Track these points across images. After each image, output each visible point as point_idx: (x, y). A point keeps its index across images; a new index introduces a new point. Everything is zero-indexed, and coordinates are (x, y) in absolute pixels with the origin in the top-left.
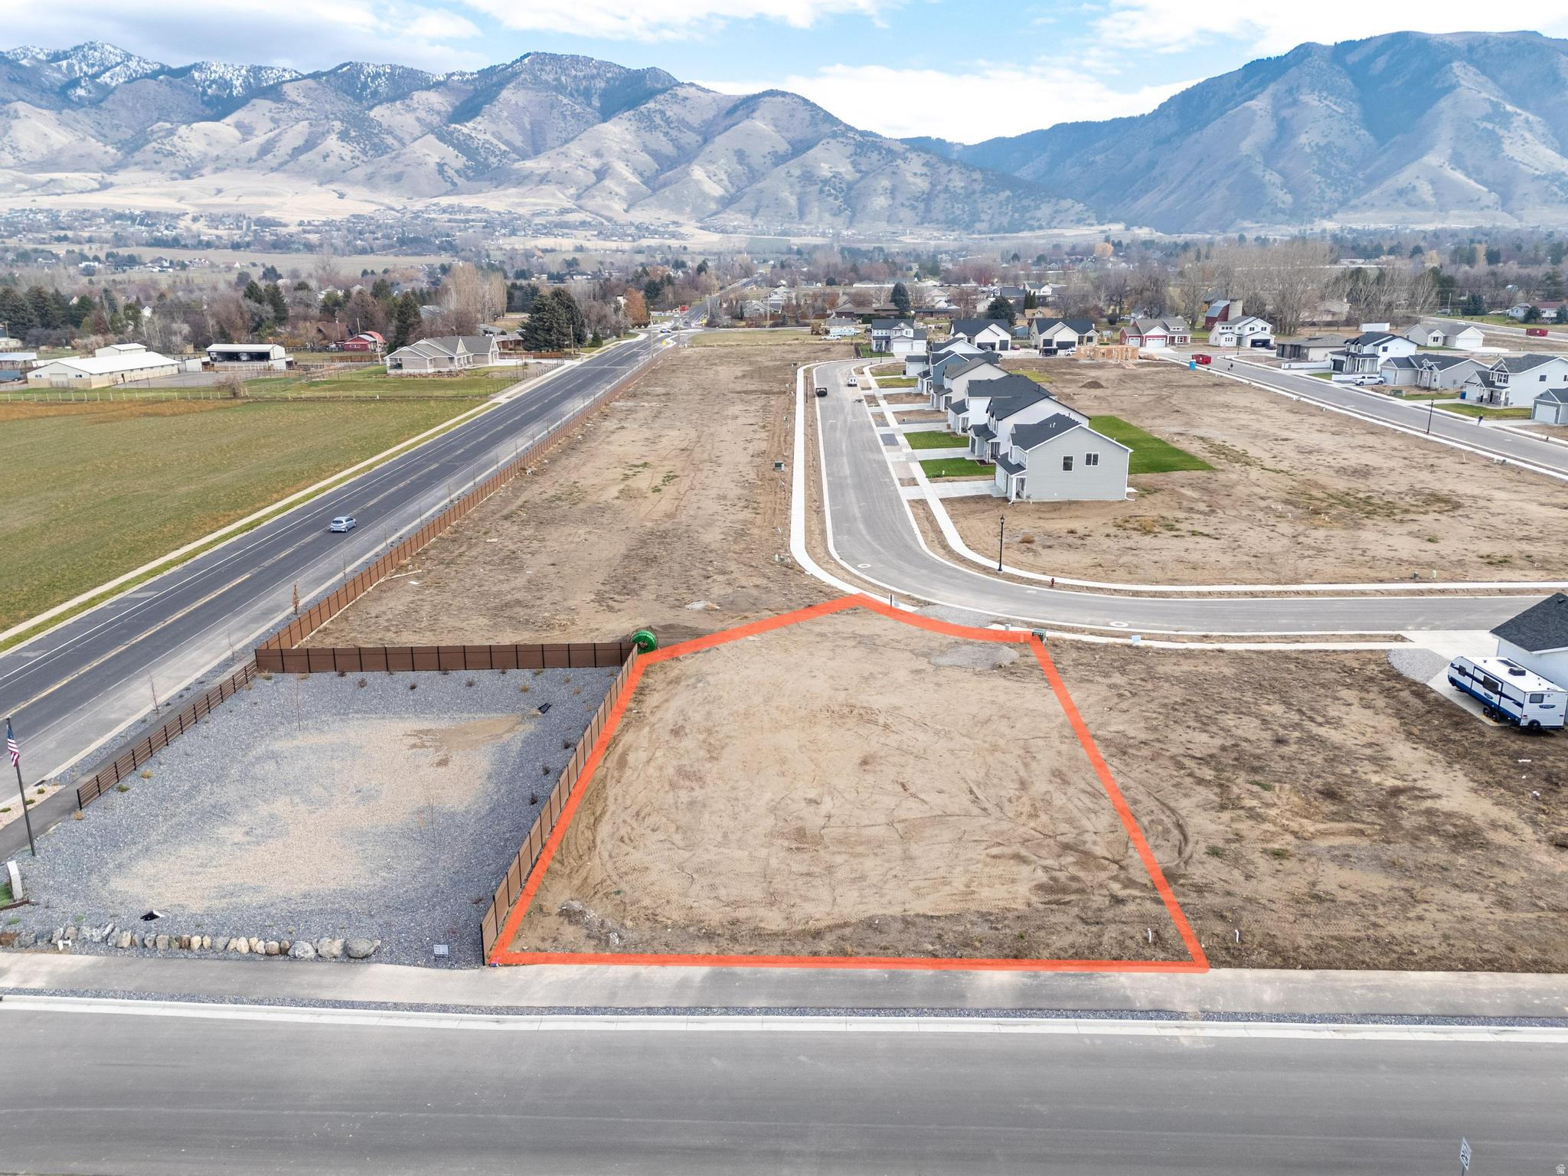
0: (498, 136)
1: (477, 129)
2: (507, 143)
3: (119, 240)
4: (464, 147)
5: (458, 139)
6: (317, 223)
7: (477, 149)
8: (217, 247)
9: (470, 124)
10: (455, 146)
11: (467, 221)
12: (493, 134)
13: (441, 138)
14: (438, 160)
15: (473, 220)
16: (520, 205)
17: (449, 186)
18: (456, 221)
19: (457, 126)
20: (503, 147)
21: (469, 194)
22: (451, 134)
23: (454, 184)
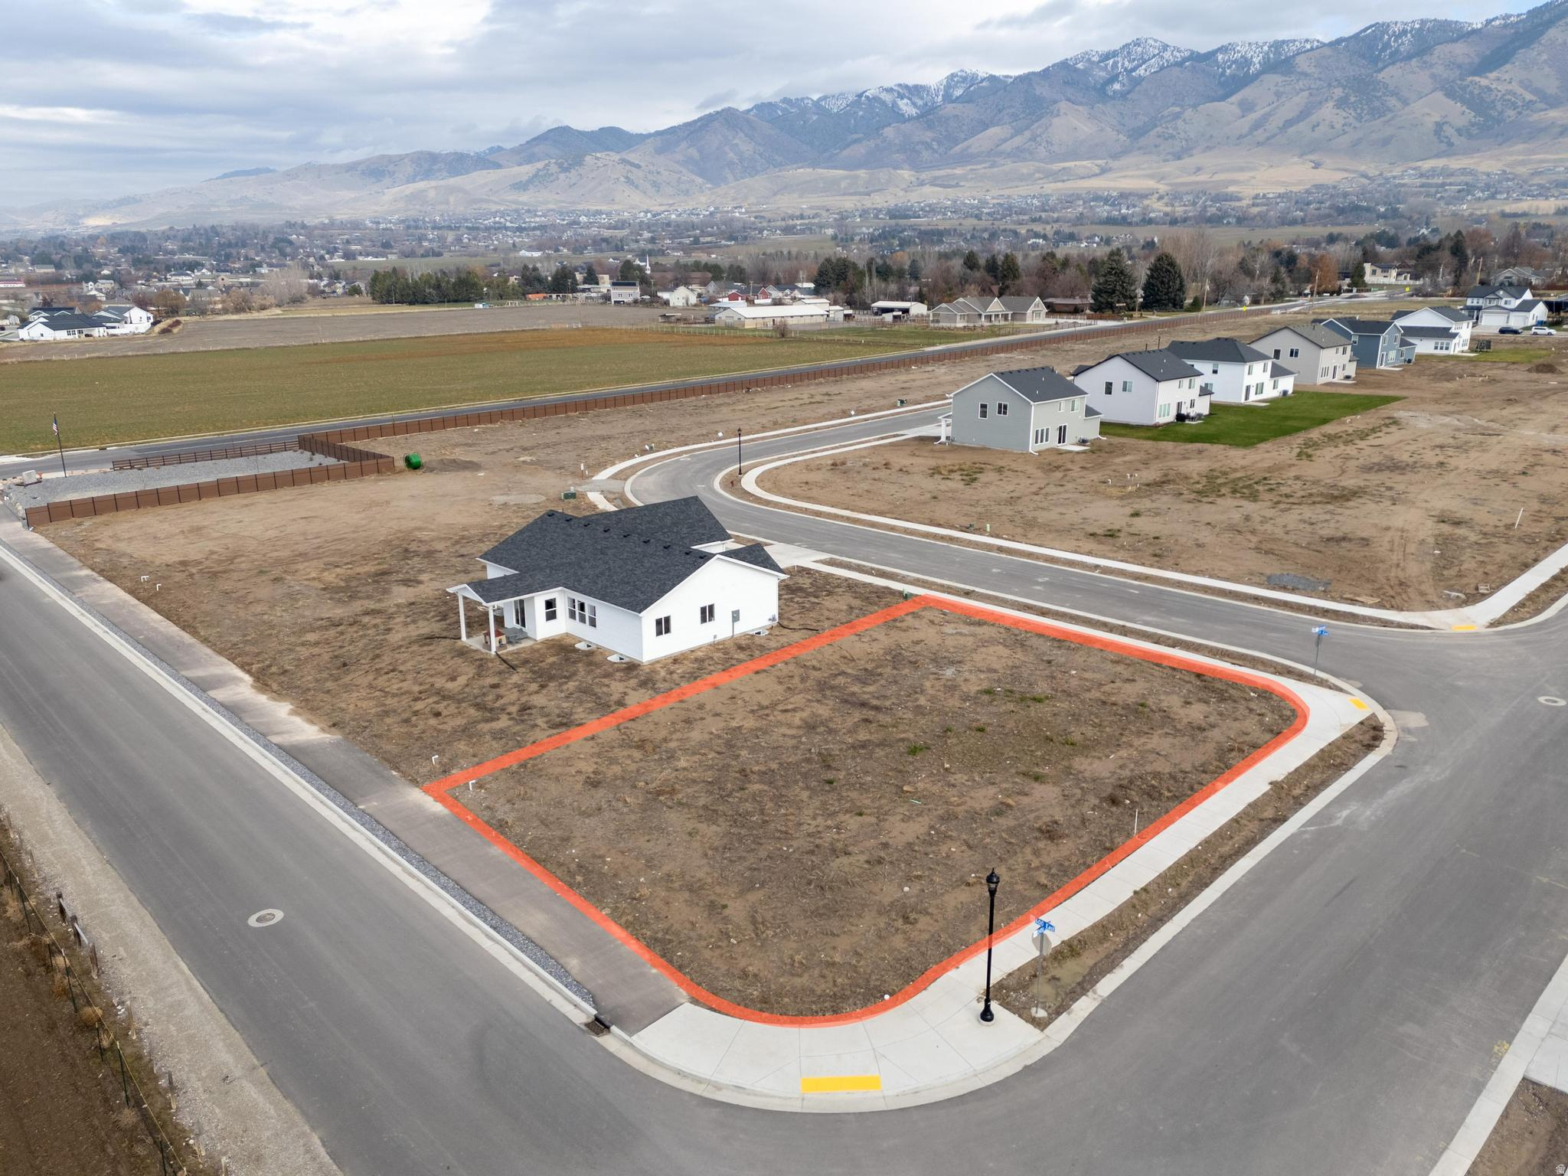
0: (1527, 85)
1: (1501, 81)
2: (1536, 91)
3: (1080, 220)
4: (1477, 103)
5: (1471, 93)
6: (1271, 196)
7: (1493, 102)
8: (1157, 224)
9: (1493, 75)
10: (1463, 101)
11: (1443, 185)
12: (1521, 82)
13: (1450, 94)
14: (1438, 119)
15: (1451, 184)
16: (1522, 163)
17: (1443, 146)
18: (1429, 185)
19: (1477, 79)
20: (1529, 97)
21: (1464, 154)
22: (1464, 88)
23: (1450, 144)
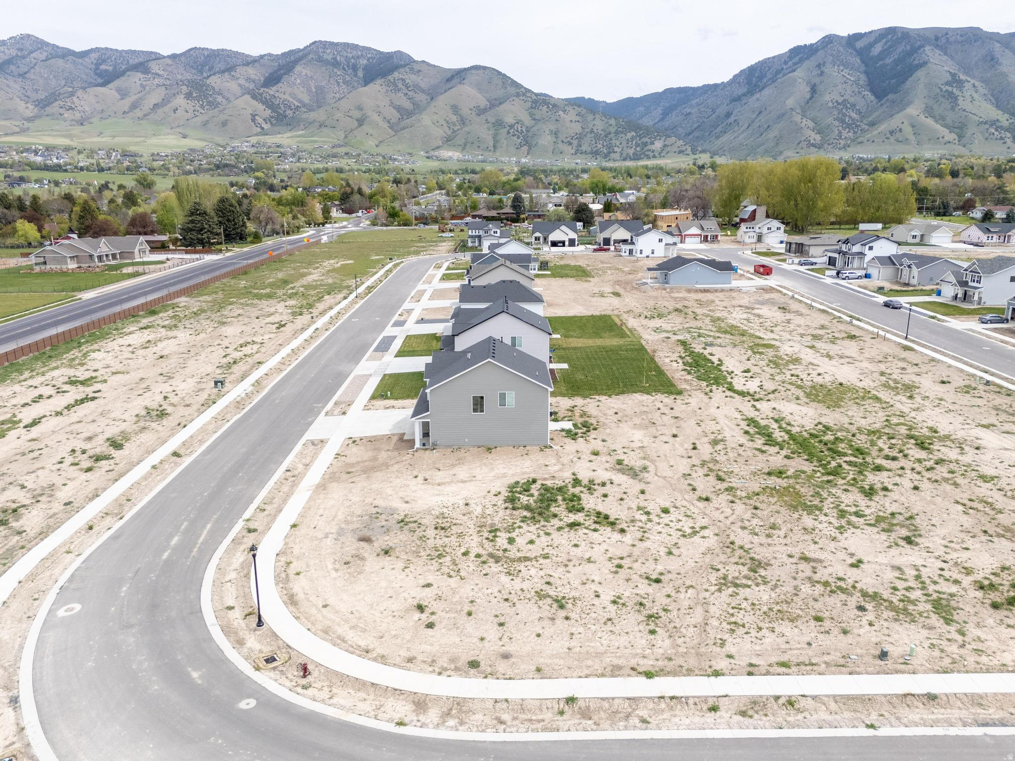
0: (293, 97)
1: (280, 93)
2: (300, 101)
4: (269, 104)
5: (265, 98)
6: (163, 154)
7: (279, 105)
8: (87, 171)
9: (274, 88)
10: (263, 103)
11: (268, 153)
12: (290, 94)
13: (254, 97)
14: (251, 112)
15: (272, 152)
16: (306, 142)
17: (259, 130)
18: (260, 153)
19: (266, 90)
20: (297, 104)
21: (272, 135)
22: (261, 94)
23: (262, 128)
